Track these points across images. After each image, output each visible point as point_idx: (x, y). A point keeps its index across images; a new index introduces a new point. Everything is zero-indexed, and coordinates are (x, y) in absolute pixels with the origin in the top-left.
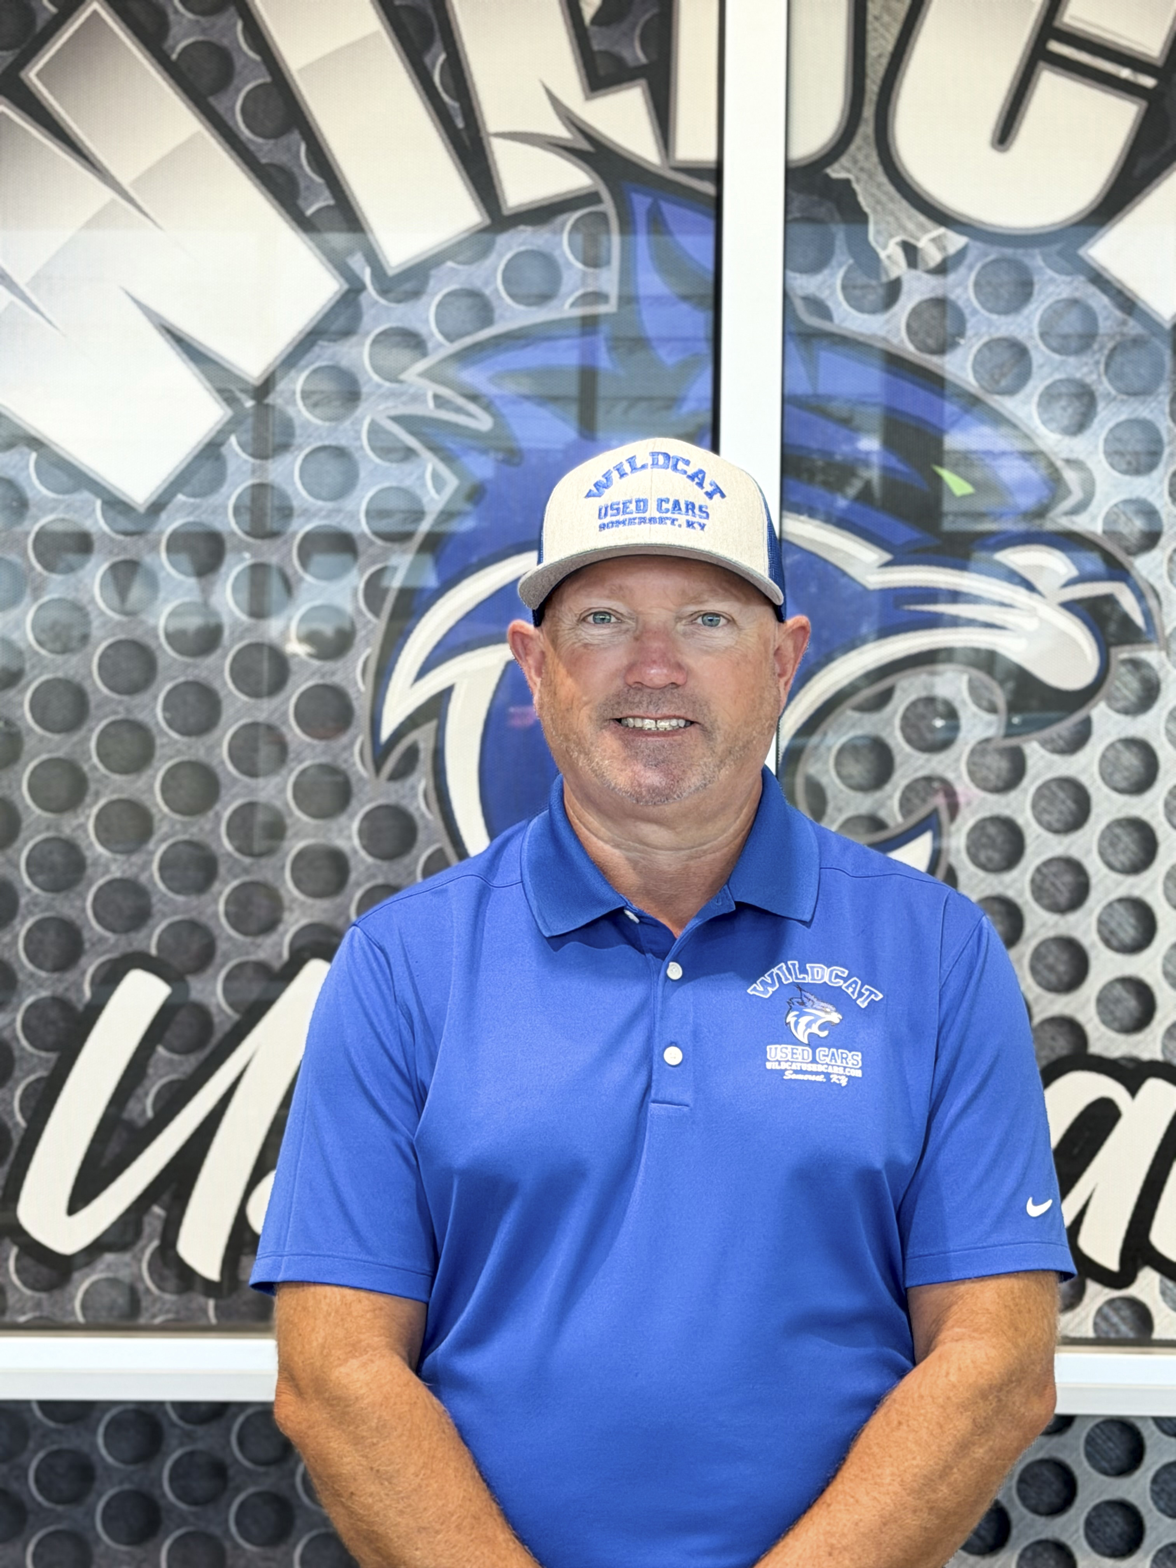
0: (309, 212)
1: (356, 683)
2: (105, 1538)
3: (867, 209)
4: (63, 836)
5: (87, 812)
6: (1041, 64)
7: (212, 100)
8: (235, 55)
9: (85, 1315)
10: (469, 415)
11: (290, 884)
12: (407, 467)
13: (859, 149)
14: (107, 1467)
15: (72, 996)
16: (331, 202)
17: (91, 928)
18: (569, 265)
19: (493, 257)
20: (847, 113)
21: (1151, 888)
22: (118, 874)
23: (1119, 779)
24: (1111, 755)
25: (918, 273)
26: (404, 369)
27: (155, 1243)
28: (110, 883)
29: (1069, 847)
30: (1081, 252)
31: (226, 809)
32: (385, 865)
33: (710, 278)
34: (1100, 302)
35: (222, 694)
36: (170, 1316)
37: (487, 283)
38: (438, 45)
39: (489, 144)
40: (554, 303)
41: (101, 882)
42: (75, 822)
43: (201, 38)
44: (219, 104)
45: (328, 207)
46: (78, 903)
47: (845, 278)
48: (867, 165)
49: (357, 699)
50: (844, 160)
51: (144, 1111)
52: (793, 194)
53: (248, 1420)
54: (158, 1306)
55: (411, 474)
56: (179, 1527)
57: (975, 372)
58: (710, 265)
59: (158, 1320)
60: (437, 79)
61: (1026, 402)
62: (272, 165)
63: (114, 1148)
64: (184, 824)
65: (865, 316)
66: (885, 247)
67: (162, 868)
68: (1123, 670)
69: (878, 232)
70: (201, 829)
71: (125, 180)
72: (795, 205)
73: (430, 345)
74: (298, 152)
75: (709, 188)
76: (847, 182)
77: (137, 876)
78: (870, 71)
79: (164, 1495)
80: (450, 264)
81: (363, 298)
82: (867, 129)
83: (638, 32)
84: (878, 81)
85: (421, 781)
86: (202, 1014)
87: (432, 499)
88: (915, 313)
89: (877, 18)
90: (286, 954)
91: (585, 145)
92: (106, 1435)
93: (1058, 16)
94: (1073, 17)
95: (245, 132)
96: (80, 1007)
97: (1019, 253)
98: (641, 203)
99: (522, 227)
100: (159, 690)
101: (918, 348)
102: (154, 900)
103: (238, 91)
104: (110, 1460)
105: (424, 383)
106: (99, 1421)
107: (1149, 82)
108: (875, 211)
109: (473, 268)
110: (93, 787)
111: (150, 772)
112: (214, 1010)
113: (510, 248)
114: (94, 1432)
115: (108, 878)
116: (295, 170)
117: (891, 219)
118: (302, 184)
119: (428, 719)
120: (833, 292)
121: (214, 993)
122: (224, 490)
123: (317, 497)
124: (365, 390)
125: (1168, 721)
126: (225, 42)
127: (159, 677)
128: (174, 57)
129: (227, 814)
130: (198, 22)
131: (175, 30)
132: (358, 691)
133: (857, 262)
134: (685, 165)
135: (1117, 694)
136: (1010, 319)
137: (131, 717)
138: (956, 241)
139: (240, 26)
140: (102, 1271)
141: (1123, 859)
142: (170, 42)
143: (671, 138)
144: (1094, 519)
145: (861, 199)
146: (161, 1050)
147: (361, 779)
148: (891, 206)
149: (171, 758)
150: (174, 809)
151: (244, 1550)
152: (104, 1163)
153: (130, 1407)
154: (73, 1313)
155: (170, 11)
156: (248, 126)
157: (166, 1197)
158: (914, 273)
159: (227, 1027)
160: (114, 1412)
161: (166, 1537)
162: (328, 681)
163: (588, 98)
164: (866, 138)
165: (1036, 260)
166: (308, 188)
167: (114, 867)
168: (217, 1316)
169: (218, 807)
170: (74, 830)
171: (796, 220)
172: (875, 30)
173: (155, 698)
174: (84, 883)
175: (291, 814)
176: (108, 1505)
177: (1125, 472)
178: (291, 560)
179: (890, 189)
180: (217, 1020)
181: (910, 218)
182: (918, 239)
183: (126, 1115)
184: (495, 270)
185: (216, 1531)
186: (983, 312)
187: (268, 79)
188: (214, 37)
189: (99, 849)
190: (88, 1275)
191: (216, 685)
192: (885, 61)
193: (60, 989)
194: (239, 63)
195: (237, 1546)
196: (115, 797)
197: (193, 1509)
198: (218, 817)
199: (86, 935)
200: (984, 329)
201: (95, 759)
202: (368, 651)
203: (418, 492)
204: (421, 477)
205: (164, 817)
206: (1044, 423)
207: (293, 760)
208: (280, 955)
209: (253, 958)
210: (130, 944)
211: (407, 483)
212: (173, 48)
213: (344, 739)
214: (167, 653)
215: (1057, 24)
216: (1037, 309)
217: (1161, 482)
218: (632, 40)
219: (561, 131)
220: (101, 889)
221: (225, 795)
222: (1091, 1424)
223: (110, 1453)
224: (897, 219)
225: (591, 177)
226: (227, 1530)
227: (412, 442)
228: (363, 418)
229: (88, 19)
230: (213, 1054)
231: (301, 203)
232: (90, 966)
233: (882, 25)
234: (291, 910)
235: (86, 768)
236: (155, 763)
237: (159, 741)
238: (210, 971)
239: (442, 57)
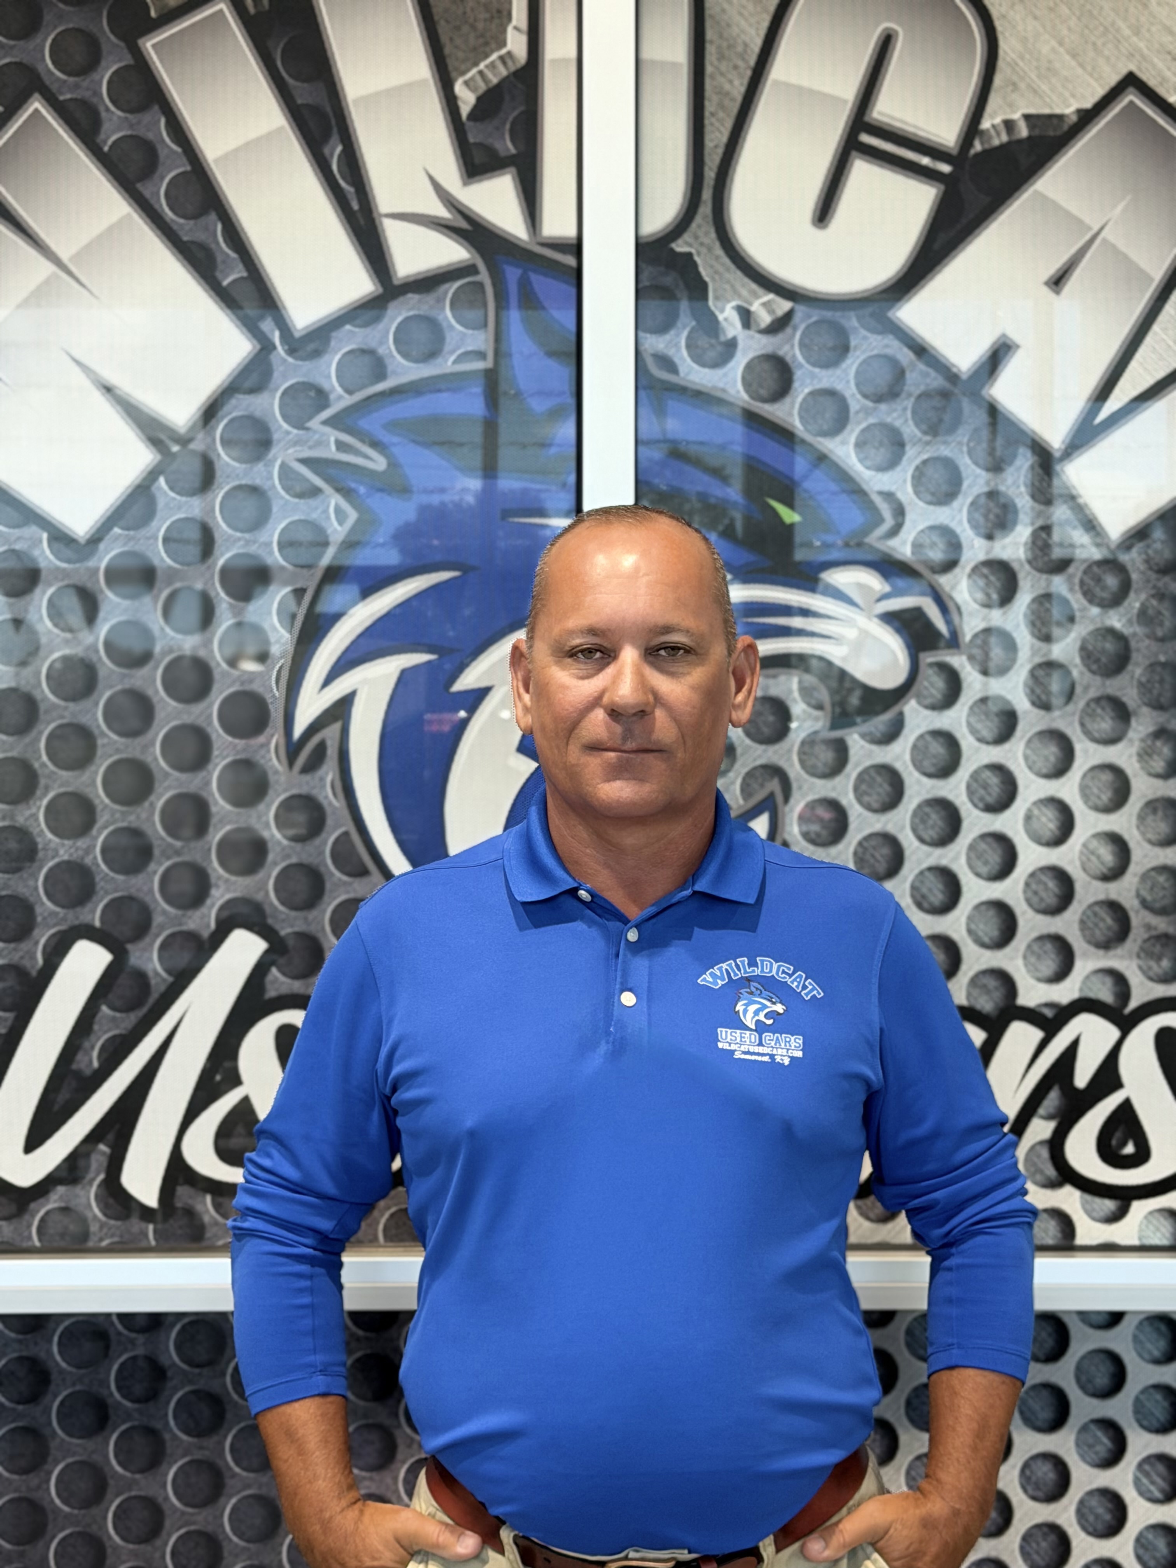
0: (225, 283)
1: (272, 691)
2: (59, 1432)
3: (707, 279)
4: (17, 825)
5: (38, 803)
6: (854, 153)
7: (139, 186)
8: (159, 147)
9: (40, 1240)
10: (366, 457)
11: (215, 864)
12: (313, 502)
13: (699, 226)
14: (61, 1371)
15: (26, 963)
16: (245, 274)
17: (43, 904)
18: (451, 327)
19: (386, 320)
20: (688, 195)
21: (956, 858)
22: (66, 858)
23: (928, 765)
24: (920, 744)
25: (751, 333)
26: (310, 418)
27: (102, 1176)
28: (58, 865)
29: (886, 824)
30: (890, 314)
31: (160, 799)
32: (298, 846)
33: (573, 338)
34: (905, 356)
35: (155, 700)
36: (116, 1239)
37: (381, 343)
38: (335, 138)
39: (381, 223)
40: (439, 360)
41: (51, 864)
42: (28, 813)
43: (129, 133)
44: (146, 189)
45: (242, 278)
46: (31, 883)
47: (689, 338)
48: (706, 241)
49: (272, 703)
50: (687, 237)
51: (91, 1062)
52: (643, 265)
53: (183, 1328)
54: (105, 1230)
55: (316, 508)
56: (124, 1422)
57: (801, 418)
58: (573, 327)
59: (104, 1243)
60: (335, 167)
61: (844, 443)
62: (193, 242)
63: (63, 1096)
64: (123, 813)
65: (706, 370)
66: (722, 311)
67: (104, 851)
68: (930, 672)
69: (717, 298)
70: (138, 817)
71: (64, 255)
72: (644, 276)
73: (332, 397)
74: (215, 231)
75: (571, 261)
76: (689, 255)
77: (82, 858)
78: (707, 159)
79: (111, 1394)
80: (348, 327)
81: (273, 357)
82: (706, 209)
83: (508, 126)
84: (715, 169)
85: (329, 773)
86: (141, 977)
87: (335, 530)
88: (749, 367)
89: (712, 114)
90: (213, 925)
91: (464, 224)
92: (60, 1343)
93: (868, 112)
94: (880, 113)
95: (169, 214)
96: (34, 973)
97: (836, 315)
98: (512, 274)
99: (410, 295)
100: (100, 697)
101: (752, 397)
102: (97, 879)
103: (162, 178)
104: (64, 1365)
105: (327, 430)
106: (54, 1331)
107: (946, 168)
108: (713, 279)
109: (367, 331)
110: (43, 782)
111: (93, 768)
112: (151, 974)
113: (400, 314)
114: (50, 1341)
115: (57, 860)
116: (213, 246)
117: (727, 287)
118: (219, 258)
119: (335, 719)
120: (678, 350)
121: (150, 959)
122: (154, 524)
123: (236, 529)
124: (276, 436)
125: (969, 716)
126: (150, 136)
127: (100, 686)
128: (106, 149)
129: (160, 804)
130: (126, 118)
131: (106, 126)
132: (274, 696)
133: (698, 321)
134: (550, 241)
135: (925, 692)
136: (830, 372)
137: (75, 721)
138: (785, 306)
139: (163, 121)
140: (55, 1201)
141: (931, 834)
142: (102, 136)
143: (538, 220)
144: (904, 543)
145: (702, 270)
146: (104, 1009)
147: (276, 772)
148: (727, 275)
149: (111, 756)
150: (114, 800)
151: (182, 1441)
152: (56, 1108)
153: (81, 1318)
154: (30, 1238)
155: (102, 109)
156: (172, 209)
157: (111, 1137)
158: (747, 332)
159: (163, 988)
160: (67, 1323)
161: (113, 1431)
162: (247, 687)
163: (465, 184)
164: (705, 217)
165: (851, 321)
166: (224, 262)
167: (61, 852)
168: (156, 1239)
169: (152, 798)
170: (27, 819)
171: (646, 287)
172: (712, 124)
173: (96, 704)
174: (36, 864)
175: (216, 803)
176: (62, 1403)
177: (930, 503)
178: (213, 584)
179: (727, 261)
180: (153, 982)
181: (743, 286)
182: (751, 304)
183: (74, 1066)
184: (388, 332)
185: (158, 1425)
186: (807, 366)
187: (188, 168)
188: (141, 132)
189: (49, 835)
190: (44, 1206)
191: (150, 692)
192: (720, 151)
193: (15, 958)
194: (162, 153)
195: (175, 1437)
196: (62, 790)
197: (136, 1406)
198: (152, 805)
199: (38, 910)
200: (808, 381)
201: (45, 758)
202: (282, 661)
203: (324, 524)
204: (326, 511)
205: (106, 806)
206: (861, 461)
207: (217, 757)
208: (208, 925)
209: (184, 928)
210: (77, 918)
211: (314, 516)
212: (105, 142)
213: (261, 739)
214: (106, 665)
215: (867, 119)
216: (853, 363)
217: (960, 510)
218: (503, 134)
219: (442, 212)
220: (51, 870)
221: (158, 788)
222: (910, 1318)
223: (64, 1360)
224: (733, 287)
225: (469, 251)
226: (167, 1423)
227: (318, 481)
228: (275, 460)
229: (31, 116)
230: (151, 1011)
231: (218, 275)
232: (42, 937)
233: (718, 120)
234: (217, 886)
235: (36, 765)
236: (97, 760)
237: (100, 742)
238: (147, 940)
239: (339, 149)
